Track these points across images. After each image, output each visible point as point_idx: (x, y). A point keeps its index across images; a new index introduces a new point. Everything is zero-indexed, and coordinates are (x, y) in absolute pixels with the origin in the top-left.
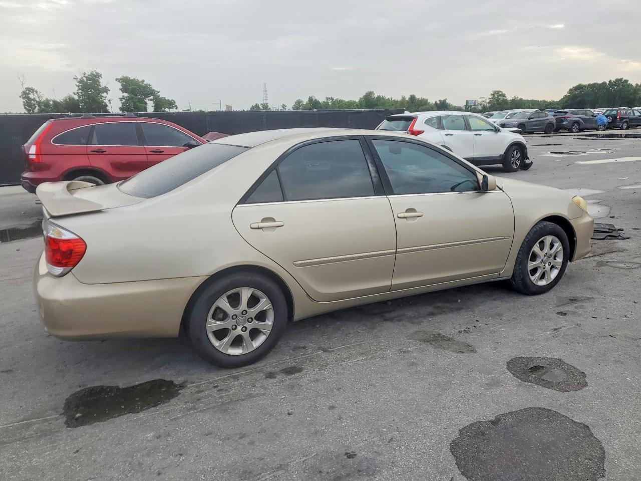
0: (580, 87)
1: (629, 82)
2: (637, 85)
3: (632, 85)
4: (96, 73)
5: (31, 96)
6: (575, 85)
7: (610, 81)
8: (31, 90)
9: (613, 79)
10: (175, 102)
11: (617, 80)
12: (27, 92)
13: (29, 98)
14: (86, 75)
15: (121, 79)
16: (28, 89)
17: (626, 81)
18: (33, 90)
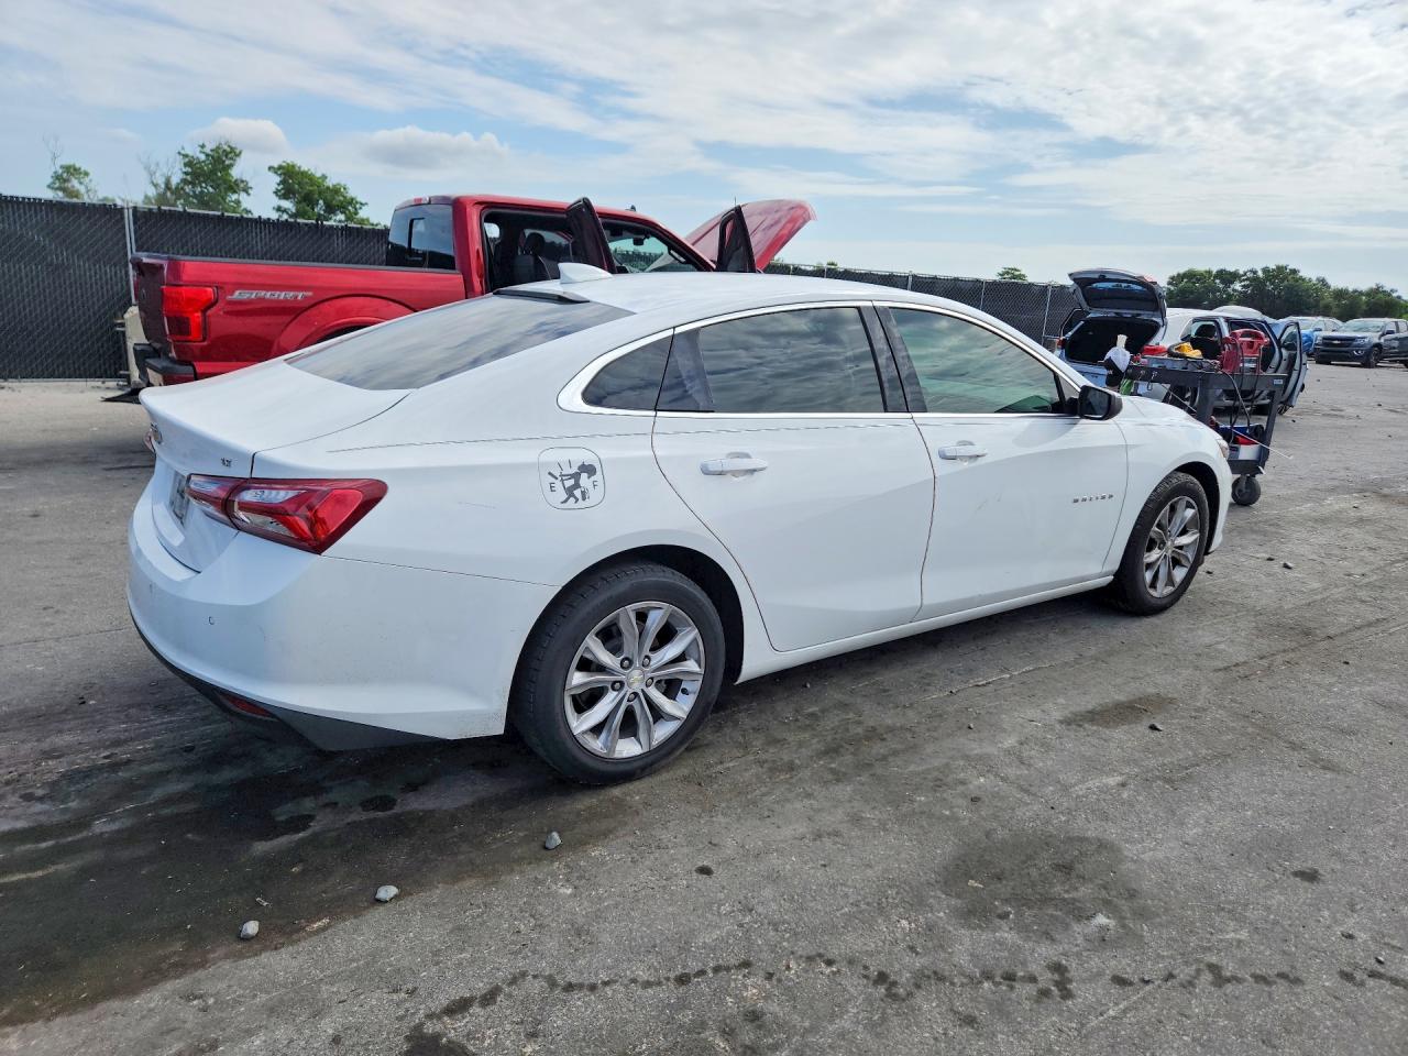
1: (1300, 274)
4: (231, 148)
5: (71, 182)
8: (72, 171)
11: (1278, 268)
12: (65, 175)
13: (66, 190)
14: (207, 150)
16: (68, 169)
17: (1294, 272)
18: (77, 170)
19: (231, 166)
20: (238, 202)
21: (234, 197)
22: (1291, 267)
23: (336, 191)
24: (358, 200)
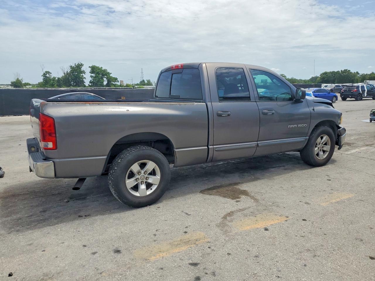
0: (325, 73)
1: (351, 71)
2: (354, 72)
3: (352, 73)
4: (81, 64)
5: (48, 75)
6: (323, 72)
7: (341, 71)
8: (48, 72)
9: (343, 70)
10: (117, 79)
11: (345, 70)
12: (46, 73)
13: (46, 77)
14: (76, 65)
15: (92, 67)
16: (46, 72)
17: (349, 71)
18: (49, 72)
19: (81, 68)
20: (83, 76)
21: (81, 75)
22: (348, 69)
23: (105, 71)
24: (110, 72)
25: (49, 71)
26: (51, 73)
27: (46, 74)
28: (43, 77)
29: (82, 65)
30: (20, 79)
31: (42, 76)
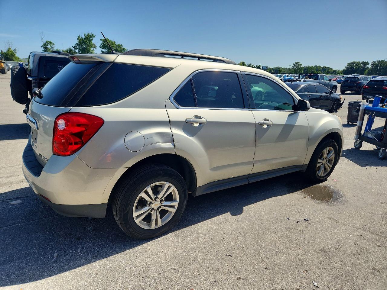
15: (103, 39)
25: (51, 41)
26: (53, 44)
27: (47, 45)
28: (43, 48)
29: (93, 36)
30: (12, 49)
31: (41, 47)
